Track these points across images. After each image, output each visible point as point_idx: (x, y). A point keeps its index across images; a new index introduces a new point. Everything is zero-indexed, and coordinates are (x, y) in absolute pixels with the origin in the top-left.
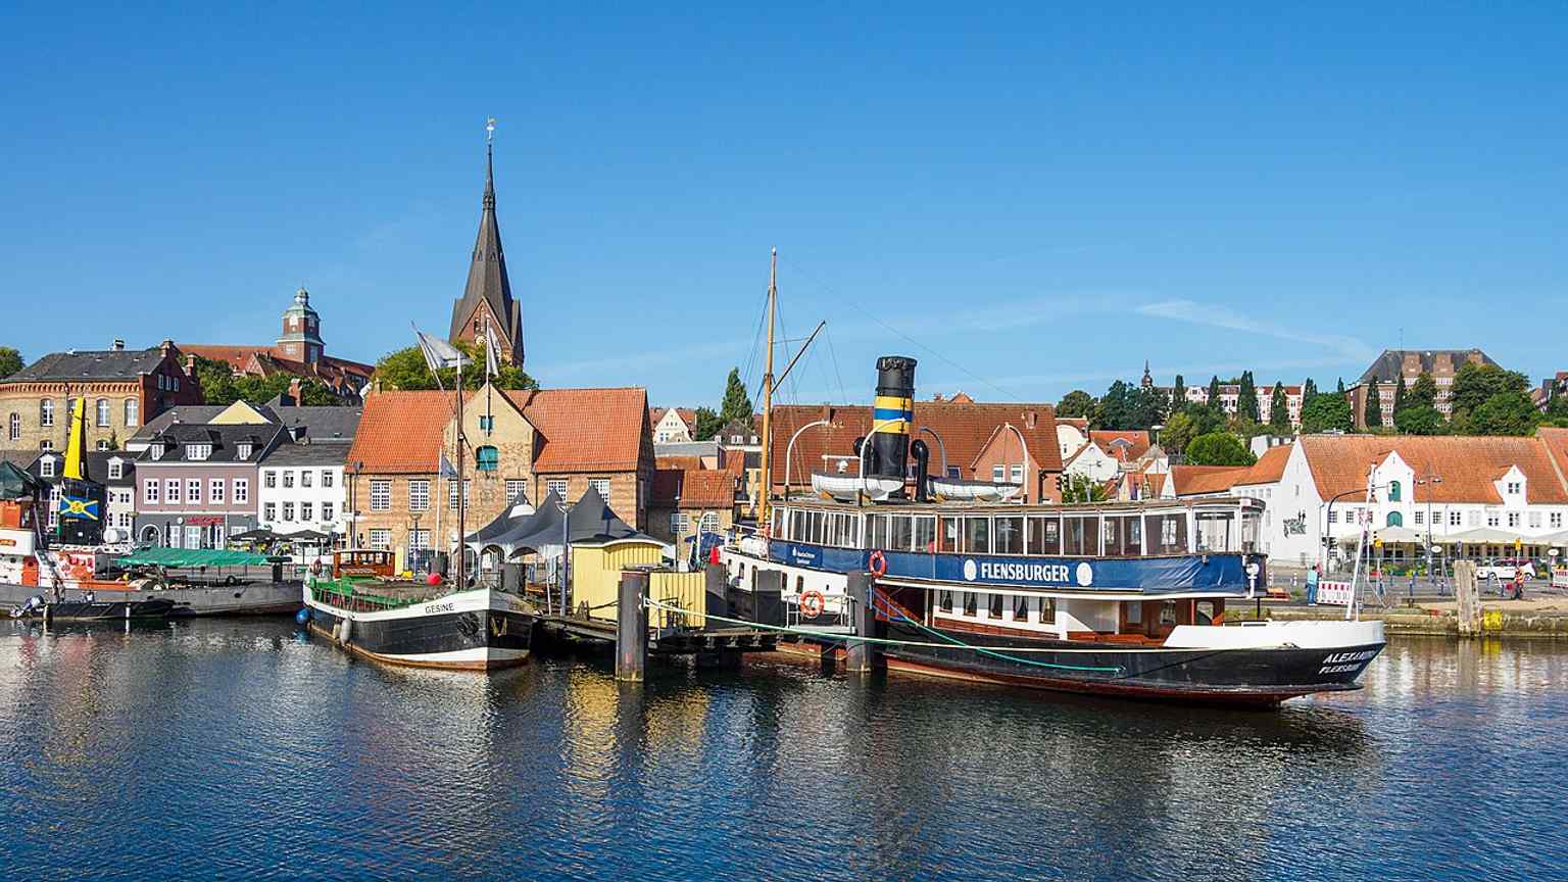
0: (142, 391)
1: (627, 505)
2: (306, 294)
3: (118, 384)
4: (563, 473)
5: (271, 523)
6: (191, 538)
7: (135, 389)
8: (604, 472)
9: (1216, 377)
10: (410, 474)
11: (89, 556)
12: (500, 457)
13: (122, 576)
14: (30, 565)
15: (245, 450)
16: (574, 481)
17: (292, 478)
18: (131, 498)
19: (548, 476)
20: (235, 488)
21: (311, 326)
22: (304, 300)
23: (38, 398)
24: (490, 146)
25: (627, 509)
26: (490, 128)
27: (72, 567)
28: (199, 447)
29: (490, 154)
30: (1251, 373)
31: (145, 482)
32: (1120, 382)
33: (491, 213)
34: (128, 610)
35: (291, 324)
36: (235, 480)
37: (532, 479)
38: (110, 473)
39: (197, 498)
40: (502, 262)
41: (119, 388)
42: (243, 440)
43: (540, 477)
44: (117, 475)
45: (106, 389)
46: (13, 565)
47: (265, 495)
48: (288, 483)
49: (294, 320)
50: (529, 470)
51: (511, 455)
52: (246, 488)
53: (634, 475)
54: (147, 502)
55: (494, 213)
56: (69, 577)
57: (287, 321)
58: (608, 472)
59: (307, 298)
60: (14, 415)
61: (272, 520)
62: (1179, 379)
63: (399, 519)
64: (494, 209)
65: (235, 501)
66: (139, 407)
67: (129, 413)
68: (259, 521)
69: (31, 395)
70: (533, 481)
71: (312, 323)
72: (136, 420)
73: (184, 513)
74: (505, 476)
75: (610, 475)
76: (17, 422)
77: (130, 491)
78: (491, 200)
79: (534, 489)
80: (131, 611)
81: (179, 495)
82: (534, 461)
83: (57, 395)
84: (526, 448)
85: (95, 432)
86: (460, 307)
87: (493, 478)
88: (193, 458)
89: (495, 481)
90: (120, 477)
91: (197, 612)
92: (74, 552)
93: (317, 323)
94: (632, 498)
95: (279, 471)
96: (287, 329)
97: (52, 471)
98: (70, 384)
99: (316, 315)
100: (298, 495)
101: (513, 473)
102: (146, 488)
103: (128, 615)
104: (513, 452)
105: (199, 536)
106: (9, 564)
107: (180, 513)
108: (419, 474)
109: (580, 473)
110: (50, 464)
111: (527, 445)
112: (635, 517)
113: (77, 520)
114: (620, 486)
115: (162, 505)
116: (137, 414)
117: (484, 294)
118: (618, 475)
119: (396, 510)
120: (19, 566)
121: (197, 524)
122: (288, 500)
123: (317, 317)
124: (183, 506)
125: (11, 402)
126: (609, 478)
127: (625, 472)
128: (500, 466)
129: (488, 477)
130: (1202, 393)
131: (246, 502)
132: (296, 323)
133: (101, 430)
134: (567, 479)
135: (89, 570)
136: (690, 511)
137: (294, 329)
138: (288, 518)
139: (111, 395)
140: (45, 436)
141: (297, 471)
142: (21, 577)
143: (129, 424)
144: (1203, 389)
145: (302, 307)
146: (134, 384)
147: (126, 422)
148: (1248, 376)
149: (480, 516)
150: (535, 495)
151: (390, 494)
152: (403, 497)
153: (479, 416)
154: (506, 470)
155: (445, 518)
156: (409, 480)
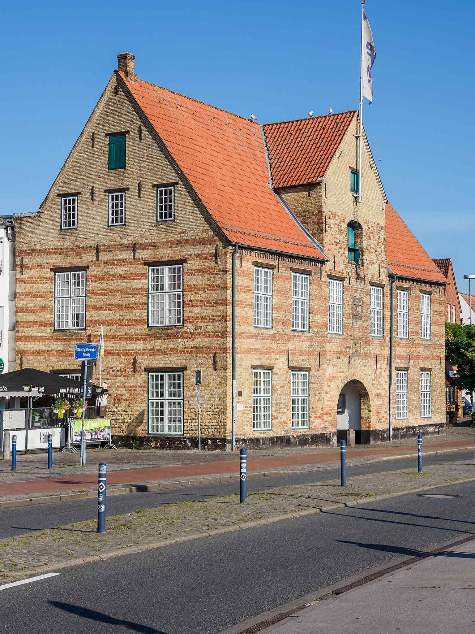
4: (407, 279)
8: (429, 284)
10: (294, 257)
12: (364, 243)
16: (412, 293)
19: (398, 284)
25: (440, 343)
37: (388, 287)
50: (386, 271)
51: (373, 243)
53: (443, 291)
58: (432, 283)
63: (281, 346)
70: (389, 289)
74: (369, 277)
75: (431, 289)
79: (390, 303)
84: (382, 233)
87: (361, 278)
89: (363, 283)
94: (443, 324)
101: (374, 271)
104: (374, 238)
109: (416, 281)
118: (435, 288)
119: (280, 329)
126: (430, 294)
127: (440, 285)
128: (366, 259)
129: (358, 276)
134: (408, 289)
149: (351, 346)
150: (390, 313)
151: (272, 296)
152: (286, 303)
153: (350, 167)
154: (370, 266)
155: (324, 347)
156: (294, 270)
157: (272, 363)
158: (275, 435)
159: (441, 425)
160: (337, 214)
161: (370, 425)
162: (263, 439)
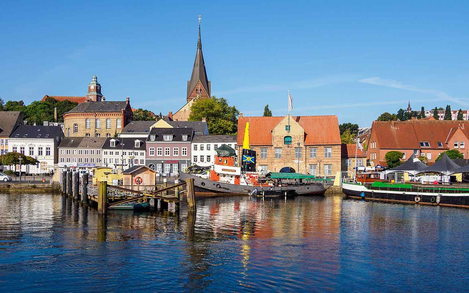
0: (123, 116)
1: (338, 157)
2: (96, 77)
3: (114, 113)
4: (315, 145)
5: (196, 163)
6: (166, 168)
7: (120, 115)
8: (329, 145)
9: (436, 107)
10: (260, 146)
11: (256, 175)
12: (292, 140)
13: (266, 182)
14: (237, 178)
15: (185, 137)
16: (319, 148)
17: (203, 147)
18: (145, 154)
19: (310, 147)
20: (182, 150)
21: (98, 89)
22: (96, 79)
23: (84, 118)
24: (200, 25)
25: (338, 158)
26: (200, 19)
27: (251, 179)
28: (168, 136)
29: (200, 28)
30: (450, 106)
31: (149, 148)
32: (402, 110)
33: (200, 50)
34: (286, 193)
35: (91, 88)
36: (182, 148)
38: (135, 145)
39: (168, 154)
40: (204, 67)
41: (114, 115)
42: (184, 134)
43: (307, 146)
44: (138, 146)
45: (109, 115)
46: (232, 178)
47: (194, 153)
48: (202, 148)
49: (92, 87)
50: (303, 145)
52: (186, 150)
53: (340, 146)
54: (150, 155)
55: (201, 50)
56: (250, 182)
57: (89, 88)
58: (331, 145)
59: (97, 79)
60: (75, 125)
61: (196, 162)
62: (423, 108)
64: (201, 48)
65: (182, 155)
66: (122, 121)
67: (118, 124)
68: (192, 162)
69: (82, 117)
70: (305, 148)
71: (99, 88)
72: (120, 126)
73: (164, 159)
75: (332, 146)
76: (76, 127)
77: (144, 152)
78: (200, 45)
79: (305, 151)
80: (287, 193)
81: (162, 153)
82: (304, 141)
83: (92, 117)
85: (106, 130)
86: (190, 84)
87: (290, 147)
88: (166, 140)
89: (291, 148)
90: (139, 147)
91: (299, 194)
92: (252, 174)
93: (100, 88)
94: (339, 154)
95: (199, 145)
96: (90, 90)
97: (115, 144)
98: (96, 113)
99: (100, 85)
100: (205, 153)
102: (150, 151)
103: (286, 195)
104: (297, 138)
105: (169, 167)
106: (230, 178)
107: (163, 159)
108: (264, 146)
109: (321, 145)
110: (114, 142)
111: (302, 136)
112: (340, 161)
113: (249, 163)
114: (335, 150)
115: (156, 157)
116: (121, 123)
117: (200, 79)
118: (334, 146)
120: (233, 178)
121: (169, 163)
122: (202, 155)
123: (100, 86)
124: (163, 157)
125: (74, 120)
127: (337, 145)
129: (289, 147)
130: (430, 113)
131: (186, 155)
132: (93, 88)
133: (108, 129)
134: (317, 147)
135: (256, 180)
136: (352, 158)
137: (92, 90)
138: (202, 160)
139: (111, 117)
140: (87, 132)
141: (205, 145)
142: (234, 182)
143: (117, 128)
144: (430, 112)
145: (95, 82)
146: (120, 113)
147: (117, 127)
148: (448, 108)
149: (286, 160)
150: (305, 153)
153: (285, 126)
154: (295, 144)
155: (273, 161)
156: (261, 148)
160: (279, 136)
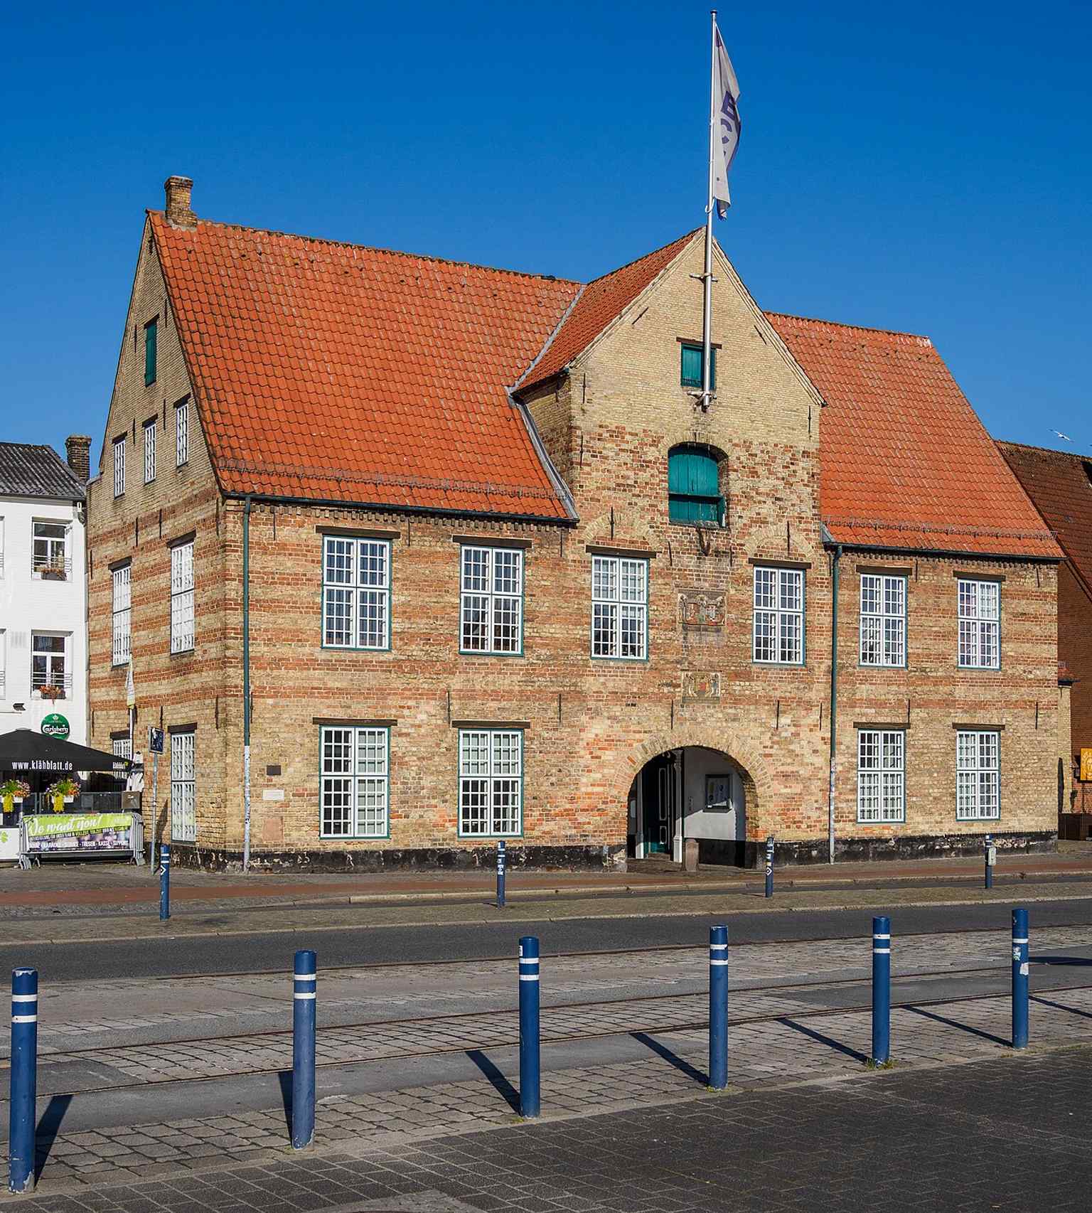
1: (1039, 662)
4: (896, 553)
8: (992, 558)
10: (463, 515)
12: (734, 485)
16: (924, 580)
19: (862, 560)
25: (1039, 675)
37: (821, 568)
43: (839, 549)
51: (766, 484)
58: (998, 559)
63: (422, 682)
70: (825, 571)
74: (751, 549)
75: (1003, 570)
79: (829, 598)
82: (823, 507)
84: (803, 463)
87: (717, 553)
89: (725, 563)
94: (1050, 639)
101: (770, 539)
104: (771, 473)
108: (498, 518)
111: (805, 453)
118: (1017, 568)
119: (416, 650)
126: (999, 579)
127: (1037, 562)
128: (739, 515)
129: (705, 551)
134: (906, 572)
149: (681, 682)
150: (830, 619)
151: (390, 590)
152: (437, 602)
153: (678, 339)
154: (753, 530)
155: (575, 685)
156: (462, 541)
157: (391, 714)
158: (401, 847)
159: (1043, 836)
160: (628, 430)
161: (756, 831)
162: (354, 854)
